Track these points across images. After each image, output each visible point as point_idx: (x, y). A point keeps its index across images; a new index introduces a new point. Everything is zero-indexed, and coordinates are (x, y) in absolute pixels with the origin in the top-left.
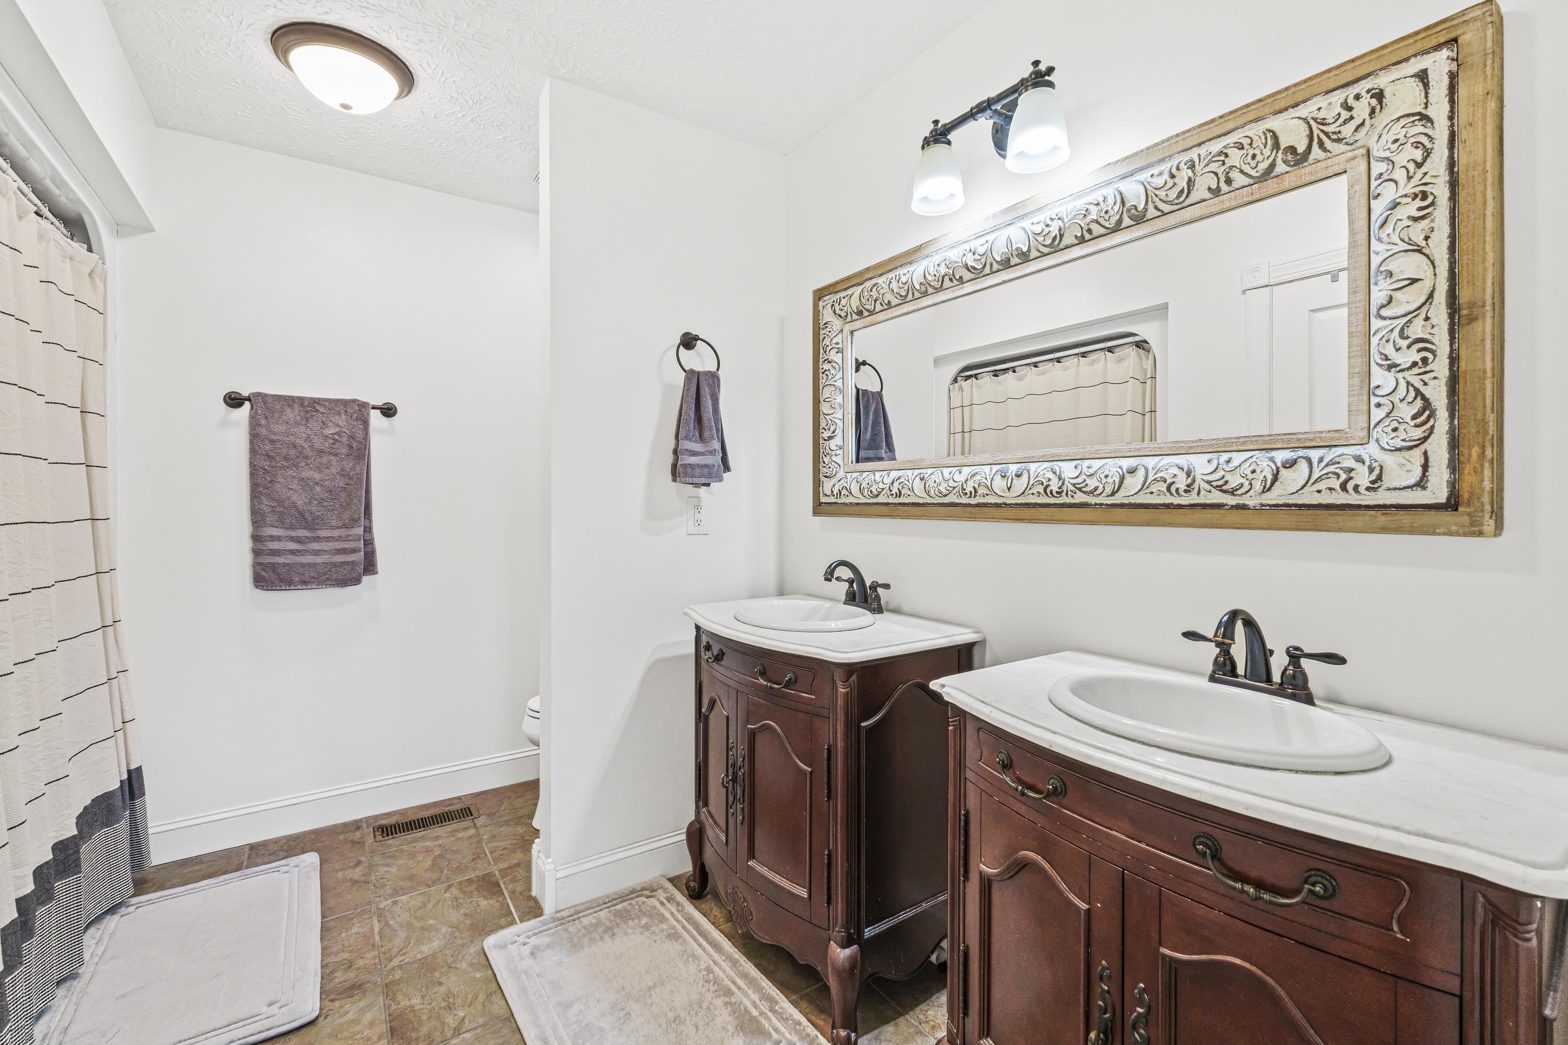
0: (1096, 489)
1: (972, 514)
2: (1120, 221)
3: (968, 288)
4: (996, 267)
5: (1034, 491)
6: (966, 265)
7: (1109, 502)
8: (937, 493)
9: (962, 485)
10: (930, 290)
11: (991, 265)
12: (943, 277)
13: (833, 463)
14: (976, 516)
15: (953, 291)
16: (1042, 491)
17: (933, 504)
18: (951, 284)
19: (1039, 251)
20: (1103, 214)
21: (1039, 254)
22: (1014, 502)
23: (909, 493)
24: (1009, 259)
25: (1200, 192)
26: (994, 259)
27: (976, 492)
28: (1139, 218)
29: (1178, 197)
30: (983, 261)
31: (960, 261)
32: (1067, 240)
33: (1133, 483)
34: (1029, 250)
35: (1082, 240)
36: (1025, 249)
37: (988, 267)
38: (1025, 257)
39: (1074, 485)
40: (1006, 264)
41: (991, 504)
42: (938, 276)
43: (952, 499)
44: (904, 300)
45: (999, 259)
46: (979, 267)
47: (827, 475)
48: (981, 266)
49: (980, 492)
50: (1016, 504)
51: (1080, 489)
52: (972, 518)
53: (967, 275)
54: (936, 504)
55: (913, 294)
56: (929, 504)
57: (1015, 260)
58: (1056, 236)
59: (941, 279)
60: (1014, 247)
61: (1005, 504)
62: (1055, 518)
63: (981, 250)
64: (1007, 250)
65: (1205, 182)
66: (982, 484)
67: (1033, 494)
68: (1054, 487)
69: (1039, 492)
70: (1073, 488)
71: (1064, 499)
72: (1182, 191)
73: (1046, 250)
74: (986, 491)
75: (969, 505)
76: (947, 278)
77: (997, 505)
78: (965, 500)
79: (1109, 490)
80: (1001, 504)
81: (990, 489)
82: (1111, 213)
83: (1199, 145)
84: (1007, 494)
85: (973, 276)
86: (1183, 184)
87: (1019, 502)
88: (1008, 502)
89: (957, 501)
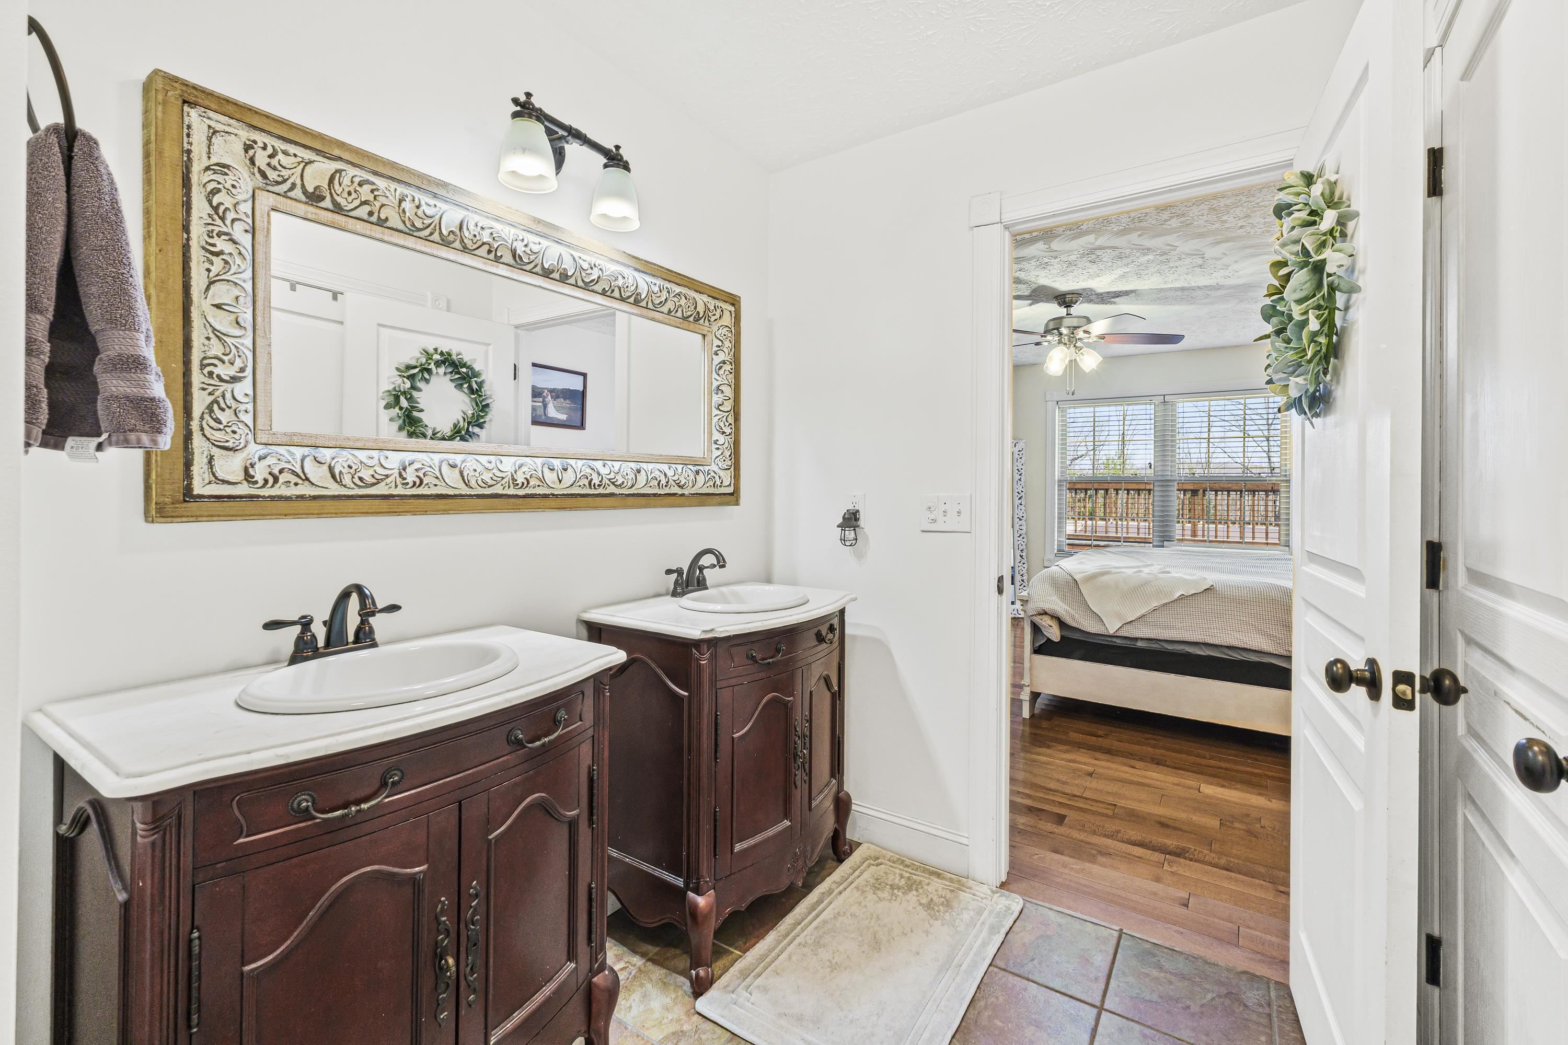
0: (623, 483)
1: (517, 505)
2: (629, 297)
3: (502, 270)
4: (538, 269)
5: (581, 483)
6: (515, 250)
7: (627, 493)
8: (480, 482)
9: (512, 476)
10: (457, 244)
11: (536, 266)
12: (484, 244)
13: (240, 425)
14: (521, 507)
15: (485, 263)
16: (587, 484)
17: (470, 496)
18: (485, 255)
19: (576, 282)
20: (625, 287)
21: (574, 283)
22: (561, 493)
23: (437, 482)
24: (553, 271)
25: (665, 309)
26: (542, 263)
27: (528, 483)
28: (637, 303)
29: (658, 304)
30: (532, 257)
31: (510, 242)
32: (598, 288)
33: (642, 478)
34: (571, 276)
35: (604, 293)
36: (570, 274)
37: (532, 265)
38: (564, 278)
39: (609, 480)
40: (547, 273)
41: (539, 495)
42: (478, 238)
43: (498, 490)
44: (412, 231)
45: (546, 266)
46: (526, 260)
47: (230, 444)
48: (527, 261)
49: (532, 483)
50: (563, 495)
51: (613, 483)
52: (516, 509)
53: (508, 258)
54: (475, 495)
55: (431, 234)
56: (464, 496)
57: (556, 275)
58: (594, 280)
59: (479, 243)
60: (563, 266)
61: (553, 495)
62: (590, 505)
63: (535, 248)
64: (556, 263)
65: (670, 305)
66: (534, 475)
67: (580, 486)
68: (596, 481)
69: (584, 485)
70: (609, 483)
71: (601, 491)
72: (661, 302)
73: (580, 283)
74: (538, 483)
75: (517, 496)
76: (486, 247)
77: (545, 496)
78: (512, 491)
79: (630, 484)
80: (549, 495)
81: (542, 480)
82: (629, 289)
83: (669, 281)
84: (557, 485)
85: (512, 262)
86: (663, 299)
87: (566, 493)
88: (556, 493)
89: (501, 492)
